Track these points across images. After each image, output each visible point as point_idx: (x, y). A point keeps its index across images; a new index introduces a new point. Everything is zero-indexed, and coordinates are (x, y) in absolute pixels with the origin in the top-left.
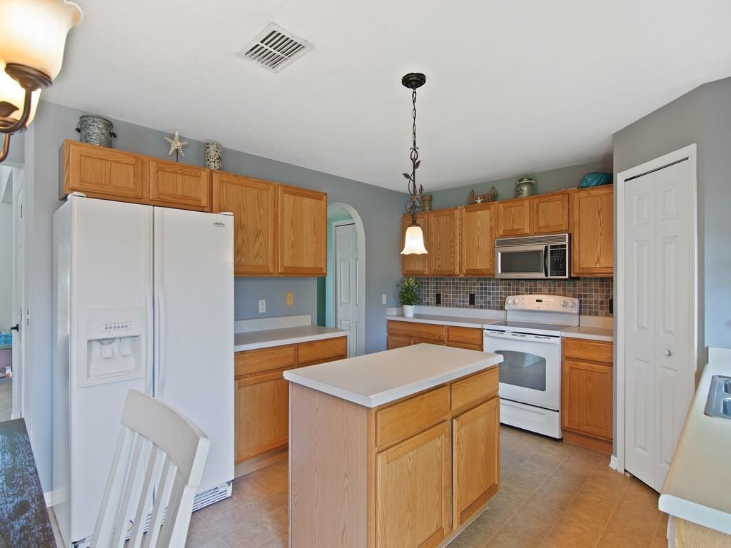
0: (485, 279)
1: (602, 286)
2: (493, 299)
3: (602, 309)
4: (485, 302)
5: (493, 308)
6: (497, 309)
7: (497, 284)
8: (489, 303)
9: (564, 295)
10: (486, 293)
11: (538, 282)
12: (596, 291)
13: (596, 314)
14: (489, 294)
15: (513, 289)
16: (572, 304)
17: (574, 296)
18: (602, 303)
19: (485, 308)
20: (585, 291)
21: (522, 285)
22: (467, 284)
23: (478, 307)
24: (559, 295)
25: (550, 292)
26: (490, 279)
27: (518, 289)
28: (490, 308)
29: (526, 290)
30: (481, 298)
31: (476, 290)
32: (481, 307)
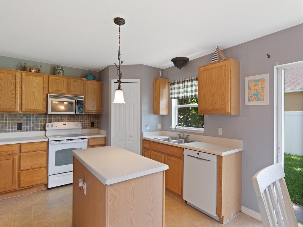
0: (30, 114)
1: (88, 117)
2: (36, 125)
3: (88, 126)
4: (30, 128)
5: (36, 130)
6: (38, 130)
7: (38, 117)
8: (33, 127)
9: (74, 121)
10: (30, 123)
11: (62, 116)
12: (87, 119)
13: (86, 128)
14: (33, 123)
15: (49, 120)
16: (79, 125)
17: (78, 122)
18: (88, 124)
19: (30, 130)
20: (82, 119)
21: (54, 117)
22: (16, 117)
23: (24, 131)
24: (72, 121)
25: (68, 120)
26: (33, 115)
27: (51, 120)
28: (33, 130)
29: (56, 120)
30: (27, 125)
31: (23, 121)
32: (27, 130)
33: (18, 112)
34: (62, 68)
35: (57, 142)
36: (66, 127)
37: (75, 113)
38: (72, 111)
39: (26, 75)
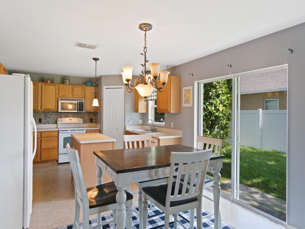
0: (47, 112)
1: (88, 114)
2: (50, 120)
3: (88, 121)
4: (47, 121)
5: (50, 123)
6: (52, 124)
7: (52, 114)
8: (49, 121)
9: (78, 118)
10: (47, 118)
11: (69, 113)
12: (87, 116)
13: (87, 123)
14: (49, 118)
15: (59, 116)
16: (81, 120)
17: (80, 118)
18: (88, 119)
19: (47, 124)
20: (84, 116)
21: (63, 114)
22: (38, 114)
23: (43, 124)
24: (76, 117)
25: (73, 117)
26: (49, 112)
27: (61, 116)
28: (49, 123)
29: (64, 116)
30: (45, 120)
31: (42, 117)
32: (45, 123)
33: (39, 110)
34: (69, 78)
35: (65, 132)
36: (72, 122)
37: (78, 111)
38: (75, 110)
39: (44, 85)
